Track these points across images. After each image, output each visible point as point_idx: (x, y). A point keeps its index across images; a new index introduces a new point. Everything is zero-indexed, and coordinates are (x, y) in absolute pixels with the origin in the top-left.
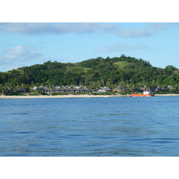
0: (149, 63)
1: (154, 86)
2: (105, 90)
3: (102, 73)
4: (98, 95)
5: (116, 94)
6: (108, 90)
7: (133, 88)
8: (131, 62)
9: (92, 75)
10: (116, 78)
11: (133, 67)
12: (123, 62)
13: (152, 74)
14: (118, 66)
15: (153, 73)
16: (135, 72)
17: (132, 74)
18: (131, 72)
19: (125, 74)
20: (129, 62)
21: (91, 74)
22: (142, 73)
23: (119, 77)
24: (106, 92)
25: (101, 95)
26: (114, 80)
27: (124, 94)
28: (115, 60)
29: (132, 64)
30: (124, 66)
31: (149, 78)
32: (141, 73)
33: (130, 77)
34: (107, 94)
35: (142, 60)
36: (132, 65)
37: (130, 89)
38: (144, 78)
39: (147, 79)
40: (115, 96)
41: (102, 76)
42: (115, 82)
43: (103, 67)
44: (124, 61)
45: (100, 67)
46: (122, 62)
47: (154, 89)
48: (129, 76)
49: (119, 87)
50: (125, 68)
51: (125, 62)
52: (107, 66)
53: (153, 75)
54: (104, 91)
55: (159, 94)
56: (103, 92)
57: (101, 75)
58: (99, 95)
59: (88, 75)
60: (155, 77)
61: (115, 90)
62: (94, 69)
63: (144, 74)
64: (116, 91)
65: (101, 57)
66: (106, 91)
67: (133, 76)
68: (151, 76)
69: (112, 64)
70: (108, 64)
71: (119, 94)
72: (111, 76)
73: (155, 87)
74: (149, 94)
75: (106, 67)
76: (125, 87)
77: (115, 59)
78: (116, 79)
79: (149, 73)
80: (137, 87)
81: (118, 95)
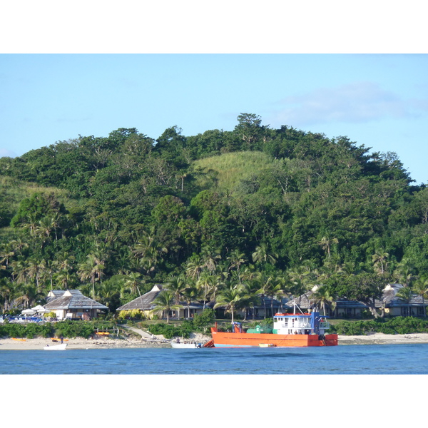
0: (398, 163)
1: (364, 287)
2: (66, 311)
3: (104, 215)
4: (17, 336)
5: (131, 335)
6: (84, 310)
7: (237, 299)
8: (289, 154)
9: (47, 224)
10: (181, 241)
11: (293, 185)
12: (248, 153)
13: (386, 222)
14: (215, 180)
15: (388, 213)
16: (295, 207)
17: (271, 220)
18: (267, 209)
19: (231, 221)
20: (277, 154)
21: (39, 217)
22: (331, 213)
23: (198, 238)
24: (70, 322)
25: (33, 336)
26: (164, 249)
27: (177, 334)
28: (204, 147)
29: (293, 166)
30: (245, 176)
31: (363, 239)
32: (325, 216)
33: (259, 234)
34: (70, 330)
35: (348, 144)
36: (292, 171)
37: (219, 302)
38: (336, 240)
39: (354, 248)
40: (118, 342)
41: (101, 227)
42: (168, 265)
43: (125, 180)
44: (251, 149)
45: (110, 180)
46: (243, 153)
47: (366, 301)
48: (256, 228)
49: (156, 289)
50: (252, 186)
51: (256, 153)
52: (152, 174)
53: (391, 223)
54: (60, 314)
55: (392, 330)
56: (54, 317)
57: (96, 225)
58: (24, 335)
59: (26, 226)
60: (400, 235)
61: (132, 306)
62: (83, 193)
63: (340, 217)
64: (134, 312)
65: (133, 130)
66: (70, 315)
67: (278, 233)
68: (380, 233)
69: (186, 166)
70: (159, 163)
71: (145, 334)
72: (152, 229)
73: (368, 292)
74: (307, 332)
75: (142, 181)
76: (188, 291)
77: (208, 140)
78: (176, 248)
79: (370, 217)
80: (262, 291)
81: (138, 336)
